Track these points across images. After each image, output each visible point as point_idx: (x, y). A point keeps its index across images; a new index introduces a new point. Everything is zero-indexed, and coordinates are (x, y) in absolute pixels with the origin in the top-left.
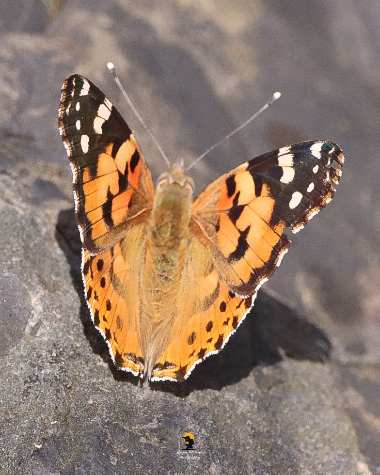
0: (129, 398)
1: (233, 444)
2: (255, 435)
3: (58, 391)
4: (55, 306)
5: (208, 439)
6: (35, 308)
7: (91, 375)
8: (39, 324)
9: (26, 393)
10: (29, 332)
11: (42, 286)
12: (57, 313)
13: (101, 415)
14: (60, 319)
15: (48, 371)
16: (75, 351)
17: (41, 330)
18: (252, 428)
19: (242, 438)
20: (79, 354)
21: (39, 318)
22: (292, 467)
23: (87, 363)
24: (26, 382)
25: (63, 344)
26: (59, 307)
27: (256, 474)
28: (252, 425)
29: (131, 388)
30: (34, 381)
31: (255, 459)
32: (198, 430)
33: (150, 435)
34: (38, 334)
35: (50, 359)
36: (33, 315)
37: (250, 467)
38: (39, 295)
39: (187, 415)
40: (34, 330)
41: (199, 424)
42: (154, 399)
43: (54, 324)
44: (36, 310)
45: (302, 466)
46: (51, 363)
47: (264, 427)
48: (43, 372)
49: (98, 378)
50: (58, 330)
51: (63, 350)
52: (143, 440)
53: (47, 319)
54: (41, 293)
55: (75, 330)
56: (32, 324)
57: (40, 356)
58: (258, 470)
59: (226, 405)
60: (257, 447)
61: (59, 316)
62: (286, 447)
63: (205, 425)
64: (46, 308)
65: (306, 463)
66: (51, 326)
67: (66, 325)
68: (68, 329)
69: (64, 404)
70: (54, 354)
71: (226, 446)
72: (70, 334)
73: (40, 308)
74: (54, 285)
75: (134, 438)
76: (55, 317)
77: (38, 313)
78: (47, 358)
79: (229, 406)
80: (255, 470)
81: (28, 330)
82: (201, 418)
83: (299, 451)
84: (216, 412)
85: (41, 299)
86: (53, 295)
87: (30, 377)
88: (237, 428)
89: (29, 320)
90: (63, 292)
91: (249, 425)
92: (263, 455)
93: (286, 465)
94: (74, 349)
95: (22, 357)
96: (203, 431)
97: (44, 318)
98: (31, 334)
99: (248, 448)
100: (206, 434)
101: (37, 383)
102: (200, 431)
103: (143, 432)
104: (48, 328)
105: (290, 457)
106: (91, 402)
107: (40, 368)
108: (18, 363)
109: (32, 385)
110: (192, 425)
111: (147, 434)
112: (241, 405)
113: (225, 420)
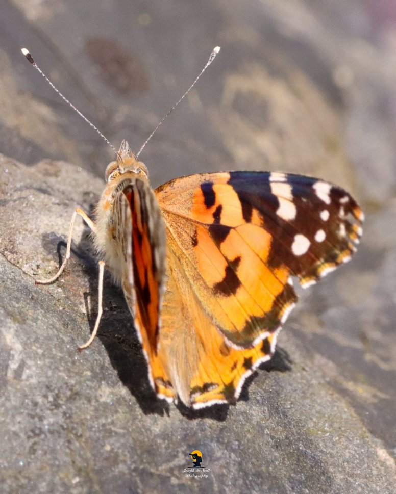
0: (145, 433)
1: (264, 463)
2: (277, 446)
3: (69, 442)
4: (32, 340)
5: (240, 464)
6: (13, 347)
7: (97, 415)
8: (22, 365)
9: (32, 450)
10: (12, 376)
11: (11, 319)
12: (37, 348)
13: (124, 462)
14: (43, 355)
15: (52, 420)
16: (71, 390)
17: (27, 372)
18: (272, 438)
19: (267, 453)
20: (77, 393)
21: (21, 357)
22: (323, 473)
23: (89, 401)
24: (29, 437)
25: (56, 384)
26: (37, 340)
27: (296, 493)
28: (271, 433)
29: (142, 421)
30: (38, 435)
31: (288, 474)
32: (227, 456)
33: (180, 473)
34: (24, 377)
35: (48, 405)
36: (13, 356)
37: (288, 486)
38: (12, 330)
39: (212, 441)
40: (18, 374)
41: (226, 449)
42: (171, 429)
43: (39, 362)
44: (16, 350)
45: (331, 470)
46: (51, 410)
47: (281, 432)
48: (45, 422)
49: (106, 418)
50: (45, 369)
51: (59, 391)
52: (174, 481)
53: (30, 358)
54: (14, 328)
55: (63, 364)
56: (14, 366)
57: (36, 404)
58: (296, 488)
59: (241, 418)
60: (283, 459)
61: (40, 351)
62: (309, 451)
63: (231, 447)
64: (25, 345)
65: (333, 464)
66: (36, 365)
67: (52, 361)
68: (56, 365)
69: (80, 456)
70: (51, 399)
71: (259, 467)
72: (60, 371)
73: (18, 346)
74: (20, 313)
75: (164, 480)
76: (37, 354)
77: (19, 353)
78: (45, 405)
79: (244, 418)
80: (293, 488)
81: (10, 374)
82: (226, 441)
83: (322, 451)
84: (235, 429)
85: (17, 335)
86: (25, 326)
87: (33, 431)
88: (258, 441)
89: (10, 362)
90: (32, 321)
91: (268, 434)
92: (293, 467)
93: (317, 474)
94: (70, 387)
95: (15, 408)
96: (233, 455)
97: (27, 357)
98: (15, 378)
99: (277, 463)
100: (237, 459)
101: (43, 436)
102: (230, 457)
103: (171, 470)
104: (34, 368)
105: (317, 463)
106: (108, 448)
107: (41, 419)
108: (13, 416)
109: (36, 439)
110: (219, 452)
111: (176, 472)
112: (254, 413)
113: (246, 436)
